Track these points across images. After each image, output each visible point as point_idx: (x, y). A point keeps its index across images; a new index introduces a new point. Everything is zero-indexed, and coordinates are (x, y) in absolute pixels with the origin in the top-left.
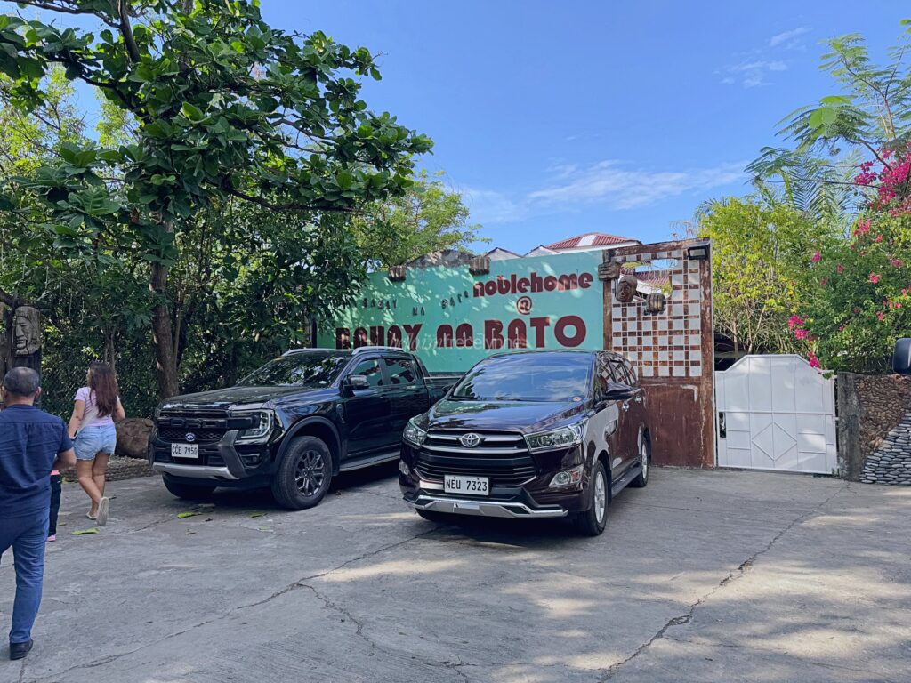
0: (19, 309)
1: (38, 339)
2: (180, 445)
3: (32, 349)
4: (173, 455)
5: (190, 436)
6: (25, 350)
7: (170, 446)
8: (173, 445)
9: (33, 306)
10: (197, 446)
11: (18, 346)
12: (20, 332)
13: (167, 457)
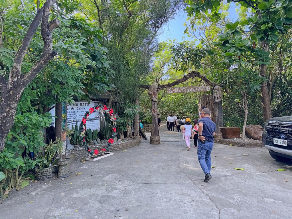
0: (215, 87)
1: (221, 97)
2: (277, 139)
3: (219, 100)
4: (274, 143)
5: (283, 136)
6: (217, 100)
7: (273, 139)
8: (274, 139)
9: (219, 86)
10: (286, 141)
11: (215, 99)
12: (215, 95)
13: (272, 143)
